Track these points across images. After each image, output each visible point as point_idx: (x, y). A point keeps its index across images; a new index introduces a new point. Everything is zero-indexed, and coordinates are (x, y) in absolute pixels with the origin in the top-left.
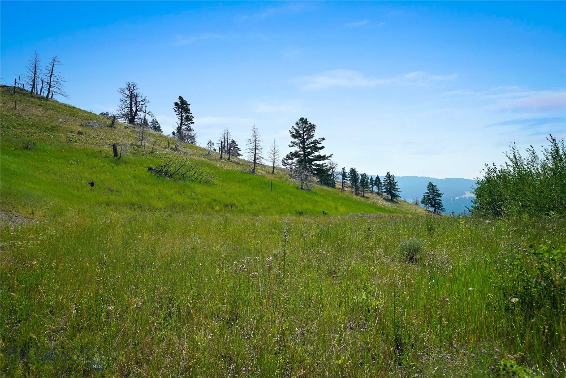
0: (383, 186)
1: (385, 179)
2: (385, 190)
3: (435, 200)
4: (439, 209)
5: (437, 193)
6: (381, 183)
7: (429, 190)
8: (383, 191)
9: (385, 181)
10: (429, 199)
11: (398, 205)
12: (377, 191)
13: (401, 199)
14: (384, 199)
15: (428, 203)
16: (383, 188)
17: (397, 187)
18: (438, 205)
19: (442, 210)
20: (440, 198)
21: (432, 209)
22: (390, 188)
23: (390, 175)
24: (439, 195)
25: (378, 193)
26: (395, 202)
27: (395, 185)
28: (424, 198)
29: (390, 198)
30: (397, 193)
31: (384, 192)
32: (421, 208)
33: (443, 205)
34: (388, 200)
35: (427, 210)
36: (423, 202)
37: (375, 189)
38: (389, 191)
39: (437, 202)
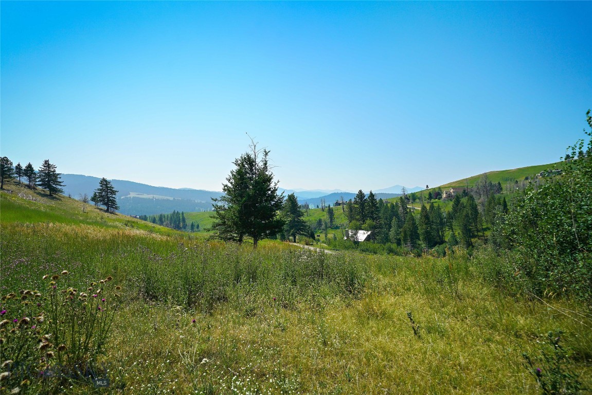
0: (38, 178)
1: (40, 169)
2: (41, 183)
3: (108, 198)
4: (113, 208)
5: (111, 190)
6: (35, 174)
7: (101, 186)
8: (37, 183)
9: (42, 171)
10: (102, 196)
11: (60, 202)
12: (27, 183)
13: (64, 195)
14: (39, 194)
15: (101, 201)
16: (38, 180)
17: (59, 180)
18: (112, 203)
19: (116, 208)
20: (114, 196)
21: (105, 208)
22: (49, 181)
23: (49, 165)
24: (113, 192)
25: (29, 187)
26: (55, 198)
27: (56, 178)
28: (95, 195)
29: (48, 193)
30: (59, 187)
31: (40, 185)
32: (91, 206)
33: (117, 203)
34: (44, 195)
35: (98, 209)
36: (93, 199)
37: (24, 180)
38: (46, 184)
39: (111, 200)
